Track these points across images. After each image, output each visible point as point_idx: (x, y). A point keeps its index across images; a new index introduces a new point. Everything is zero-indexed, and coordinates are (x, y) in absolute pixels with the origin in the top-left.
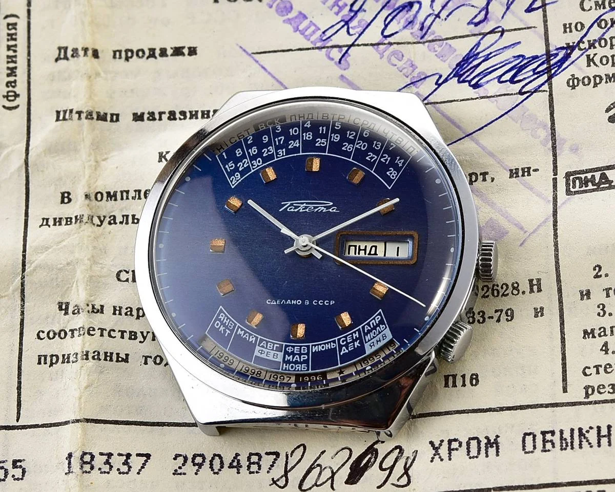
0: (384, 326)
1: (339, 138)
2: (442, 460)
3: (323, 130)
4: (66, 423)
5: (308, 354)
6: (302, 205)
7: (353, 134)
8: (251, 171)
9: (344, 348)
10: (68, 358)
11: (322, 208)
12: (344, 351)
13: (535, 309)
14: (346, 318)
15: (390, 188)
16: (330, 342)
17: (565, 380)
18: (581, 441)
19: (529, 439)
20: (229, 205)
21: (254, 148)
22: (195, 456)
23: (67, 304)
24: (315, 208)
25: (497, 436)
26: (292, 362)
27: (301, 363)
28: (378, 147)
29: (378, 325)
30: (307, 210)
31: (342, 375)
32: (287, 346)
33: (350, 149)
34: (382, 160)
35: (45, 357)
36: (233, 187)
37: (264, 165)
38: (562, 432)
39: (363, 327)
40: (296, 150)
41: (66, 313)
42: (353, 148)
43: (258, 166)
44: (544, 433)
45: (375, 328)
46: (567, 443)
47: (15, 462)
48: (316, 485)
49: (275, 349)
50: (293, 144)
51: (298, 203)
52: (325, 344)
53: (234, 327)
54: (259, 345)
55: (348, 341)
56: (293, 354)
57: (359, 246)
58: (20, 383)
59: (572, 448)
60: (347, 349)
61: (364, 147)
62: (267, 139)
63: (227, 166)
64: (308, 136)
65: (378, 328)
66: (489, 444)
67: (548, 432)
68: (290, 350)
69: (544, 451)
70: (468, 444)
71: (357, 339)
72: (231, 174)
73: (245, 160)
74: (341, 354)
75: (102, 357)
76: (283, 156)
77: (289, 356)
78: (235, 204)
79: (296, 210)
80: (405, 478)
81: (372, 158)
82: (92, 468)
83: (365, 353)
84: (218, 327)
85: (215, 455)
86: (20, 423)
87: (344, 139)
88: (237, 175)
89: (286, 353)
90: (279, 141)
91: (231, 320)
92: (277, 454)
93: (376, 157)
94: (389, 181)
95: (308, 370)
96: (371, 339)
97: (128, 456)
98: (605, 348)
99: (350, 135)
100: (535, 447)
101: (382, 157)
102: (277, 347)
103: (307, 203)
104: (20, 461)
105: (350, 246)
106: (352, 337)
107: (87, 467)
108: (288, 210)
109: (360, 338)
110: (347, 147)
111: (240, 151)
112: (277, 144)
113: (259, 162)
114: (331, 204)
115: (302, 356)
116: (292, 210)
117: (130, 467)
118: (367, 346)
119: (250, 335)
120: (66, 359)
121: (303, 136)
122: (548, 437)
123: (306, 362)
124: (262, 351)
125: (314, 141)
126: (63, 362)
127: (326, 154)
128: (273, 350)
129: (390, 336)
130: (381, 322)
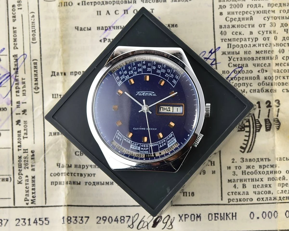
0: (174, 138)
1: (155, 68)
2: (183, 221)
3: (149, 65)
4: (61, 206)
5: (148, 147)
6: (144, 93)
7: (160, 66)
8: (125, 80)
9: (161, 145)
10: (61, 183)
11: (151, 94)
12: (161, 146)
13: (213, 171)
14: (161, 135)
15: (174, 87)
16: (156, 143)
17: (222, 196)
18: (227, 218)
19: (210, 215)
20: (118, 93)
21: (126, 71)
22: (103, 217)
23: (60, 164)
24: (148, 94)
25: (200, 214)
26: (143, 150)
27: (146, 151)
28: (169, 71)
29: (172, 137)
30: (145, 95)
31: (161, 155)
32: (141, 145)
33: (159, 72)
34: (171, 76)
35: (53, 182)
36: (119, 86)
37: (130, 78)
38: (221, 214)
39: (167, 138)
40: (140, 72)
41: (59, 167)
42: (160, 72)
43: (128, 78)
44: (215, 214)
45: (171, 138)
46: (222, 218)
47: (45, 219)
48: (142, 227)
49: (137, 146)
50: (140, 70)
51: (142, 92)
52: (154, 144)
53: (123, 138)
54: (132, 144)
55: (162, 143)
56: (143, 147)
57: (164, 108)
58: (45, 191)
59: (224, 220)
60: (162, 146)
61: (164, 71)
62: (130, 68)
63: (117, 78)
64: (145, 67)
65: (172, 138)
66: (198, 217)
67: (216, 214)
68: (142, 146)
69: (215, 220)
70: (191, 216)
71: (165, 142)
72: (118, 81)
73: (123, 76)
74: (160, 147)
75: (72, 183)
76: (136, 74)
77: (142, 148)
78: (120, 93)
79: (142, 95)
80: (171, 226)
81: (167, 76)
82: (71, 222)
83: (168, 147)
84: (117, 138)
85: (110, 217)
86: (47, 205)
87: (157, 68)
88: (120, 81)
89: (141, 147)
90: (134, 69)
91: (121, 135)
92: (130, 217)
93: (168, 75)
94: (173, 84)
95: (149, 153)
96: (170, 142)
97: (82, 217)
98: (235, 186)
99: (159, 67)
100: (212, 219)
101: (171, 75)
102: (138, 145)
103: (145, 92)
104: (47, 218)
105: (161, 108)
106: (163, 141)
107: (69, 222)
108: (139, 95)
109: (166, 142)
110: (158, 71)
111: (121, 72)
112: (134, 70)
113: (128, 76)
114: (154, 93)
115: (147, 148)
116: (140, 95)
117: (83, 221)
118: (168, 145)
119: (128, 140)
120: (60, 183)
121: (143, 67)
122: (216, 215)
123: (148, 150)
124: (133, 146)
125: (146, 69)
126: (59, 184)
127: (151, 74)
128: (136, 146)
129: (176, 141)
130: (173, 136)
